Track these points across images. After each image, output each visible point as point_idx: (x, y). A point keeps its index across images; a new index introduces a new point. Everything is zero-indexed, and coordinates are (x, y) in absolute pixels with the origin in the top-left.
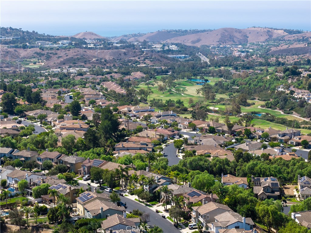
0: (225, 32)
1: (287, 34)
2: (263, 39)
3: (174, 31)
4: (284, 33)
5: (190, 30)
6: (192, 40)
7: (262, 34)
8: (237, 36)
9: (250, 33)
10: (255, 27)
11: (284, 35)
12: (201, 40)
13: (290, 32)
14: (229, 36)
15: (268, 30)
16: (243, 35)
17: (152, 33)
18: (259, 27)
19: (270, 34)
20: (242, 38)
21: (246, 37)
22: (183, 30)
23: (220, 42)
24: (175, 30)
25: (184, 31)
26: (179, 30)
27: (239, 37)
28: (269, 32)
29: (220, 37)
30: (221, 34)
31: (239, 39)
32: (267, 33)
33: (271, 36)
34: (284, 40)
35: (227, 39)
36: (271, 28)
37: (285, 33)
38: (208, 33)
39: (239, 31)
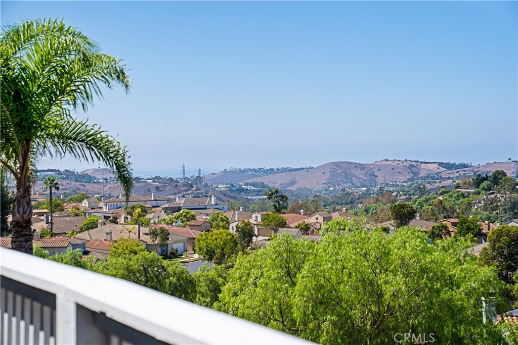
0: (336, 168)
1: (445, 169)
2: (402, 178)
3: (251, 170)
4: (438, 168)
5: (278, 169)
6: (281, 183)
7: (400, 170)
8: (358, 175)
9: (380, 170)
10: (388, 161)
11: (440, 171)
12: (296, 182)
13: (449, 166)
14: (344, 175)
15: (411, 165)
16: (367, 173)
17: (214, 174)
18: (395, 160)
19: (415, 170)
20: (366, 178)
21: (373, 177)
22: (266, 168)
23: (328, 185)
24: (252, 168)
25: (268, 170)
26: (259, 169)
27: (360, 176)
28: (413, 167)
29: (329, 176)
30: (330, 171)
31: (360, 180)
32: (410, 169)
33: (416, 174)
34: (441, 177)
35: (340, 179)
36: (416, 161)
37: (440, 167)
38: (307, 171)
39: (362, 167)
